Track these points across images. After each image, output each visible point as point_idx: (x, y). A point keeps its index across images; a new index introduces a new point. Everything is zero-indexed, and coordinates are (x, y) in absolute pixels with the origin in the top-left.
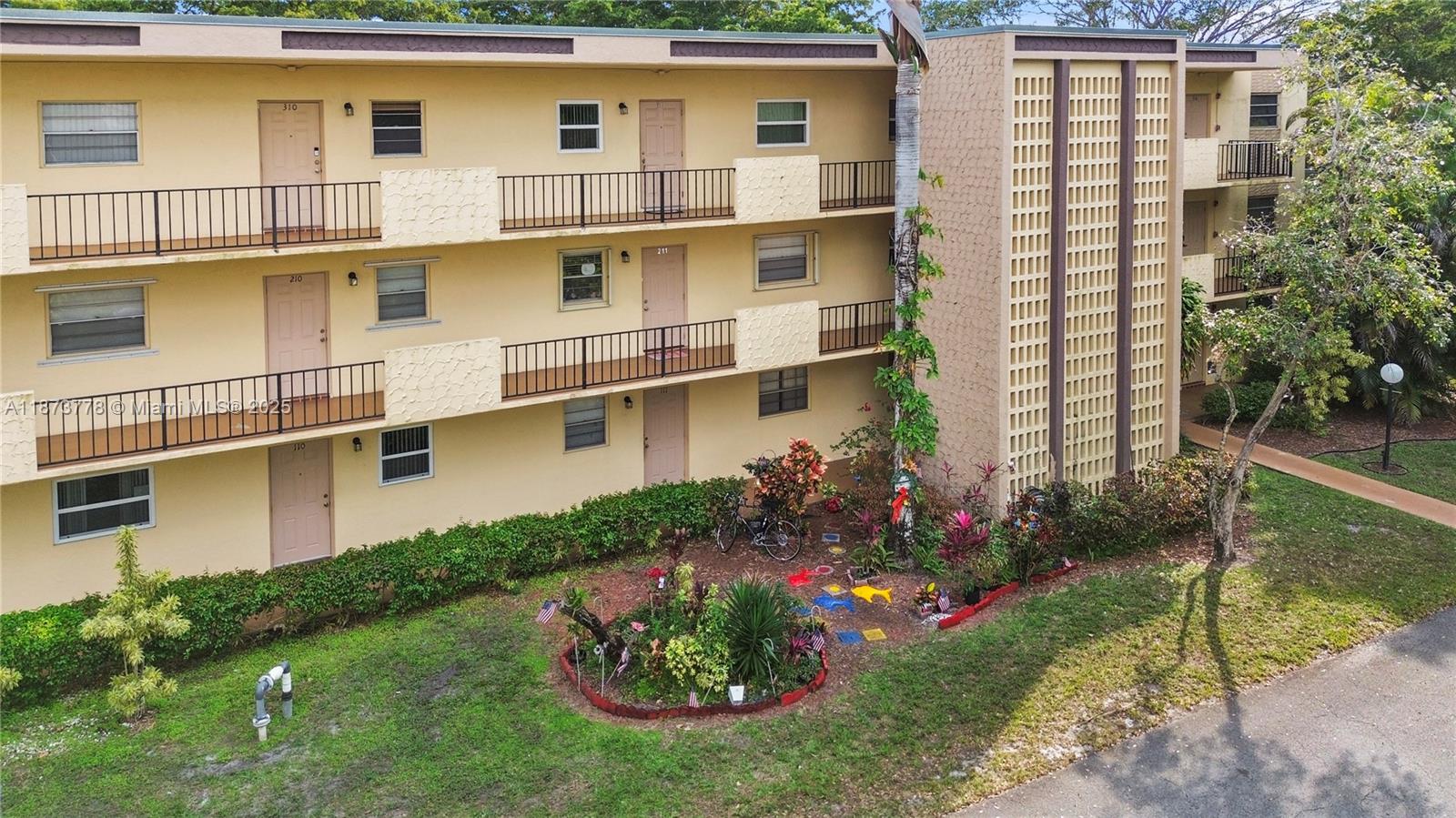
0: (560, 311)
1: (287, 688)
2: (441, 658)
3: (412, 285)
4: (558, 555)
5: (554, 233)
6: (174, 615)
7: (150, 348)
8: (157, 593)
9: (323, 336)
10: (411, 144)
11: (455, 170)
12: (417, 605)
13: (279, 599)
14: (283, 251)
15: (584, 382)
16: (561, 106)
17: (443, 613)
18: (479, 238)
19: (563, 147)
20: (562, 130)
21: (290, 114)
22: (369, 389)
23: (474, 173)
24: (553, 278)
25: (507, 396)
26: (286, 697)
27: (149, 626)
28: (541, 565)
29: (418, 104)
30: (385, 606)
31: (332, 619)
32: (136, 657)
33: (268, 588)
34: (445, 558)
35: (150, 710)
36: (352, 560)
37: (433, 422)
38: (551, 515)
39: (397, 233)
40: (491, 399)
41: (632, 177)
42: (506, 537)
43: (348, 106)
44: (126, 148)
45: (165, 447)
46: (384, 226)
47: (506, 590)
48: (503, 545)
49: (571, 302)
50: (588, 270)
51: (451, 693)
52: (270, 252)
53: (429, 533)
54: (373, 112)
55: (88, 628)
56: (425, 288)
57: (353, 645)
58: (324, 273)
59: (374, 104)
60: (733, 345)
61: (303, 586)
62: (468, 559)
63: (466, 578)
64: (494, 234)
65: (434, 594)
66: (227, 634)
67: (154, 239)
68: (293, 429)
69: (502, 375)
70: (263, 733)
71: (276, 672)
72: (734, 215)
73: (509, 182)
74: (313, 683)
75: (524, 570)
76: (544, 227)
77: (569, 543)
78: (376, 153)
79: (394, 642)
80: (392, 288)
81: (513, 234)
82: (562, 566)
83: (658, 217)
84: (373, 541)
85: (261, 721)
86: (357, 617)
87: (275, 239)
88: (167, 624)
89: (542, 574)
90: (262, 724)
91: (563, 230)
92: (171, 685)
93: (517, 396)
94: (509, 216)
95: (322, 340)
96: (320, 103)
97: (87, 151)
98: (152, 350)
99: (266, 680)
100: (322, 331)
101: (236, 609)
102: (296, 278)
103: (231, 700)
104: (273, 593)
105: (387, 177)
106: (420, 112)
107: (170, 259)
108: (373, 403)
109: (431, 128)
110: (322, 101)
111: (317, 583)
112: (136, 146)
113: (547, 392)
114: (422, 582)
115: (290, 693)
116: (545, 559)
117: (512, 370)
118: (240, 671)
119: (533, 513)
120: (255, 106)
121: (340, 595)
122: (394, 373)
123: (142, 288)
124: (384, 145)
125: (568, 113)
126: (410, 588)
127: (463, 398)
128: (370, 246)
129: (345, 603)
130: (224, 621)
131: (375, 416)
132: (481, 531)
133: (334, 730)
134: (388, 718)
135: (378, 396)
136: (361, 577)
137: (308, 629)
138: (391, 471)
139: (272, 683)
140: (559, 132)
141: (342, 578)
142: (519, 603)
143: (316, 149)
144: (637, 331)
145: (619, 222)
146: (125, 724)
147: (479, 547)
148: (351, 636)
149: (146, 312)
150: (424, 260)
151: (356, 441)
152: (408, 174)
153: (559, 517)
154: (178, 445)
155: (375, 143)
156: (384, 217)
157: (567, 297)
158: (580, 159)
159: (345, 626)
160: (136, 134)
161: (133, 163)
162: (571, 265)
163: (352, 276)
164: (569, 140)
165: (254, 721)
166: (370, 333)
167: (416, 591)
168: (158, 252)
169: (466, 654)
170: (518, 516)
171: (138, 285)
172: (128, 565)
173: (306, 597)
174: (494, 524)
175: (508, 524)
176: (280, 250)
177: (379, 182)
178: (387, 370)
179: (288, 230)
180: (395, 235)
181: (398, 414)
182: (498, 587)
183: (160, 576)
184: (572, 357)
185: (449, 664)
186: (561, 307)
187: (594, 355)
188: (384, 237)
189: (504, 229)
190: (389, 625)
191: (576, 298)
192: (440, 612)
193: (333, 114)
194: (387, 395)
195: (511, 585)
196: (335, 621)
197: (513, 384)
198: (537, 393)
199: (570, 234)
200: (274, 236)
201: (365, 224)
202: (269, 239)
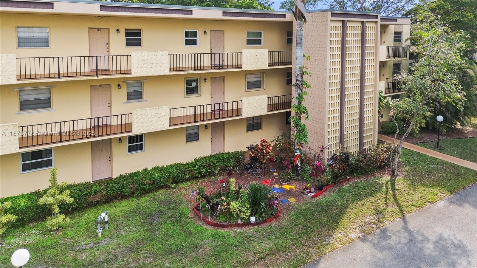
0: (185, 97)
1: (106, 220)
2: (154, 209)
3: (138, 89)
4: (188, 176)
5: (186, 72)
6: (68, 197)
7: (53, 109)
8: (62, 190)
9: (109, 105)
10: (138, 43)
11: (155, 52)
12: (144, 192)
13: (100, 191)
14: (100, 77)
15: (195, 120)
16: (185, 31)
17: (152, 195)
18: (163, 74)
19: (186, 45)
20: (186, 39)
21: (99, 32)
22: (127, 122)
23: (161, 53)
24: (182, 87)
25: (171, 125)
26: (106, 223)
27: (61, 200)
28: (182, 179)
29: (140, 30)
30: (133, 193)
31: (115, 197)
32: (57, 210)
33: (96, 187)
34: (153, 177)
35: (60, 228)
36: (123, 178)
37: (145, 134)
38: (185, 163)
39: (137, 71)
40: (166, 126)
41: (207, 55)
42: (171, 170)
43: (118, 30)
44: (45, 42)
45: (61, 142)
46: (132, 69)
47: (171, 187)
48: (171, 173)
49: (189, 95)
50: (194, 84)
51: (160, 221)
52: (96, 78)
53: (146, 169)
54: (126, 32)
55: (41, 201)
56: (142, 90)
57: (124, 206)
58: (110, 84)
59: (126, 30)
60: (241, 109)
61: (107, 187)
62: (160, 177)
63: (159, 184)
64: (167, 73)
65: (149, 189)
66: (83, 203)
67: (58, 73)
68: (103, 135)
69: (169, 118)
70: (100, 234)
71: (103, 215)
72: (242, 67)
73: (172, 56)
74: (113, 218)
75: (177, 181)
76: (183, 70)
77: (191, 171)
78: (126, 45)
79: (137, 205)
80: (132, 89)
81: (173, 73)
82: (188, 180)
83: (218, 68)
84: (129, 172)
85: (99, 231)
86: (124, 197)
87: (97, 73)
88: (67, 199)
89: (182, 182)
90: (100, 232)
91: (189, 72)
92: (68, 220)
93: (174, 125)
94: (172, 67)
95: (109, 107)
96: (108, 29)
97: (32, 43)
98: (54, 109)
99: (100, 217)
101: (86, 195)
102: (100, 86)
103: (87, 224)
104: (98, 189)
105: (133, 54)
106: (140, 32)
107: (63, 80)
108: (128, 127)
109: (145, 38)
110: (109, 28)
111: (112, 186)
112: (48, 42)
113: (183, 124)
114: (145, 185)
116: (184, 177)
117: (172, 116)
118: (89, 215)
119: (179, 163)
120: (88, 29)
121: (120, 189)
122: (135, 117)
123: (50, 89)
124: (129, 43)
125: (188, 34)
126: (142, 187)
127: (157, 126)
128: (128, 76)
129: (121, 192)
130: (82, 198)
131: (129, 131)
132: (162, 169)
133: (123, 233)
134: (140, 229)
135: (130, 124)
136: (126, 184)
137: (108, 200)
138: (131, 149)
139: (102, 218)
140: (185, 40)
141: (120, 184)
142: (176, 191)
143: (107, 44)
144: (209, 105)
145: (206, 69)
146: (52, 232)
147: (164, 174)
148: (123, 203)
149: (51, 97)
150: (142, 81)
151: (120, 139)
152: (140, 53)
153: (188, 164)
154: (65, 141)
155: (126, 42)
156: (132, 67)
157: (187, 93)
158: (191, 49)
159: (120, 200)
160: (48, 38)
161: (46, 47)
162: (189, 83)
163: (119, 85)
164: (188, 43)
165: (97, 230)
166: (125, 104)
167: (144, 188)
168: (59, 77)
169: (162, 208)
170: (174, 164)
171: (49, 88)
172: (54, 180)
173: (109, 190)
174: (167, 167)
175: (171, 166)
176: (99, 77)
177: (131, 55)
178: (133, 116)
179: (101, 70)
180: (136, 73)
181: (136, 131)
182: (169, 187)
183: (64, 183)
184: (191, 112)
185: (157, 211)
186: (186, 96)
187: (198, 112)
188: (132, 73)
189: (170, 71)
190: (135, 199)
191: (190, 93)
192: (151, 195)
193: (113, 32)
194: (133, 124)
195: (173, 186)
196: (116, 198)
197: (173, 121)
198: (180, 124)
199: (191, 73)
200: (97, 72)
201: (126, 69)
202: (95, 73)
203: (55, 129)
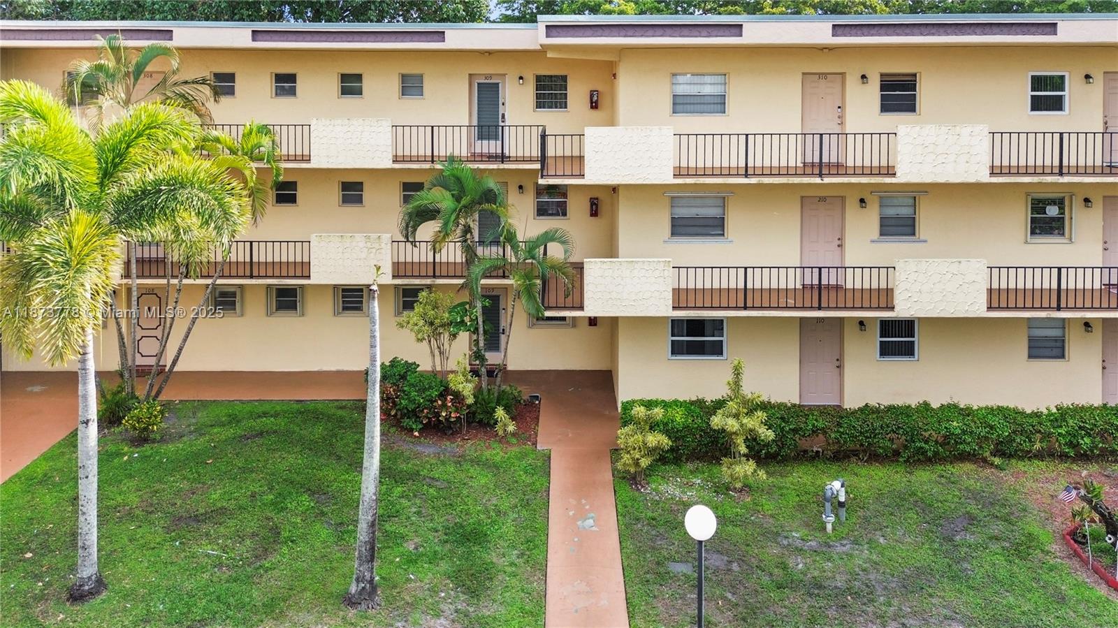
0: (1026, 242)
1: (842, 499)
2: (953, 507)
3: (905, 212)
4: (1037, 446)
5: (1035, 179)
6: (763, 425)
7: (727, 238)
8: (753, 407)
9: (839, 242)
10: (908, 105)
11: (955, 126)
12: (922, 459)
13: (824, 431)
14: (827, 180)
15: (1058, 305)
16: (1032, 76)
17: (942, 470)
18: (972, 180)
19: (1033, 109)
20: (1032, 96)
21: (823, 81)
22: (883, 286)
23: (969, 129)
24: (1020, 216)
25: (991, 308)
26: (841, 504)
27: (751, 430)
28: (1022, 451)
29: (915, 75)
30: (897, 453)
31: (855, 453)
32: (743, 449)
33: (816, 420)
34: (946, 428)
35: (747, 488)
36: (873, 413)
37: (919, 318)
38: (1029, 411)
39: (908, 171)
40: (977, 307)
41: (1098, 136)
42: (993, 421)
43: (863, 77)
44: (718, 104)
45: (745, 308)
46: (899, 166)
47: (992, 464)
48: (992, 427)
49: (1037, 236)
50: (1052, 211)
51: (971, 539)
52: (818, 180)
53: (926, 404)
54: (881, 81)
55: (717, 421)
56: (915, 214)
57: (877, 478)
58: (842, 197)
59: (882, 75)
61: (839, 425)
62: (964, 432)
63: (961, 447)
64: (985, 178)
65: (936, 453)
66: (788, 447)
67: (744, 166)
69: (987, 289)
70: (829, 527)
71: (837, 485)
73: (998, 137)
74: (855, 499)
75: (1006, 451)
76: (1026, 174)
77: (1047, 436)
78: (882, 111)
79: (908, 484)
80: (891, 212)
81: (1001, 178)
82: (1039, 456)
84: (886, 402)
85: (828, 518)
86: (874, 457)
87: (821, 171)
88: (760, 431)
89: (1021, 458)
90: (830, 520)
91: (1044, 178)
92: (762, 474)
93: (999, 308)
94: (997, 163)
95: (839, 246)
96: (843, 74)
97: (696, 106)
98: (729, 239)
99: (831, 489)
100: (839, 239)
101: (795, 431)
102: (822, 199)
103: (798, 495)
104: (820, 425)
105: (902, 130)
106: (915, 81)
107: (754, 180)
108: (885, 297)
109: (925, 93)
110: (845, 73)
111: (851, 425)
112: (725, 103)
113: (1024, 308)
114: (926, 442)
115: (844, 503)
116: (1026, 446)
117: (995, 286)
118: (800, 476)
119: (1012, 406)
120: (800, 77)
121: (867, 437)
122: (903, 277)
123: (724, 198)
124: (887, 106)
125: (1038, 83)
126: (918, 444)
127: (956, 304)
128: (888, 180)
129: (869, 444)
130: (787, 437)
131: (887, 307)
132: (967, 412)
133: (881, 540)
134: (923, 544)
135: (889, 292)
136: (882, 427)
137: (840, 456)
138: (885, 351)
139: (835, 493)
140: (1030, 97)
141: (868, 425)
142: (1007, 477)
143: (839, 107)
145: (1095, 174)
146: (731, 492)
147: (972, 424)
148: (873, 471)
149: (726, 214)
150: (918, 192)
151: (862, 323)
152: (918, 128)
153: (1037, 415)
154: (753, 308)
155: (881, 104)
156: (899, 159)
157: (1033, 233)
158: (1049, 120)
159: (865, 462)
160: (725, 95)
161: (721, 114)
162: (1038, 206)
163: (862, 201)
164: (1038, 104)
165: (824, 516)
166: (873, 244)
167: (922, 448)
168: (746, 175)
169: (973, 508)
170: (998, 406)
171: (723, 196)
172: (736, 385)
173: (842, 433)
174: (980, 409)
175: (991, 411)
176: (824, 179)
177: (896, 134)
178: (897, 274)
179: (829, 165)
180: (907, 173)
181: (903, 309)
182: (985, 460)
183: (755, 396)
184: (1048, 282)
185: (961, 514)
186: (1029, 240)
187: (1068, 283)
188: (898, 174)
189: (992, 174)
190: (901, 469)
191: (1040, 234)
192: (939, 468)
193: (852, 83)
194: (896, 293)
195: (997, 461)
196: (856, 455)
197: (996, 298)
198: (1016, 308)
199: (1050, 181)
200: (820, 168)
201: (884, 163)
202: (817, 171)
203: (735, 281)
